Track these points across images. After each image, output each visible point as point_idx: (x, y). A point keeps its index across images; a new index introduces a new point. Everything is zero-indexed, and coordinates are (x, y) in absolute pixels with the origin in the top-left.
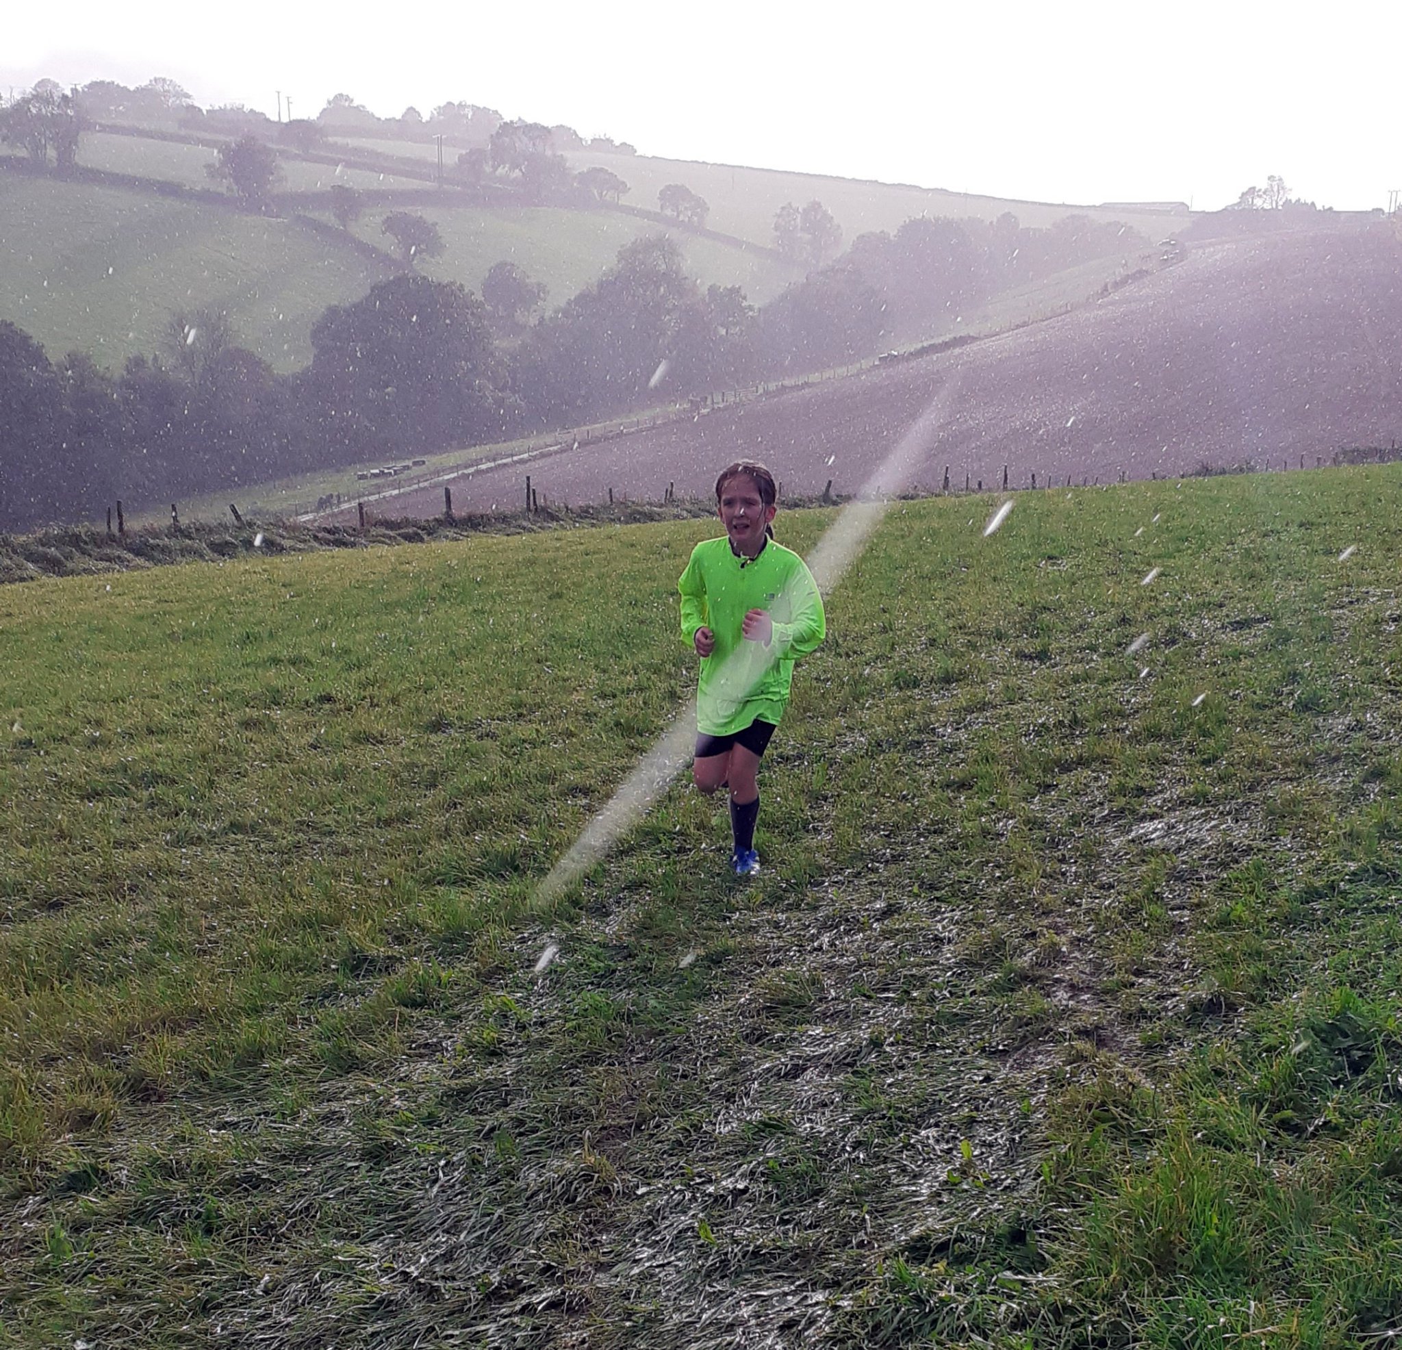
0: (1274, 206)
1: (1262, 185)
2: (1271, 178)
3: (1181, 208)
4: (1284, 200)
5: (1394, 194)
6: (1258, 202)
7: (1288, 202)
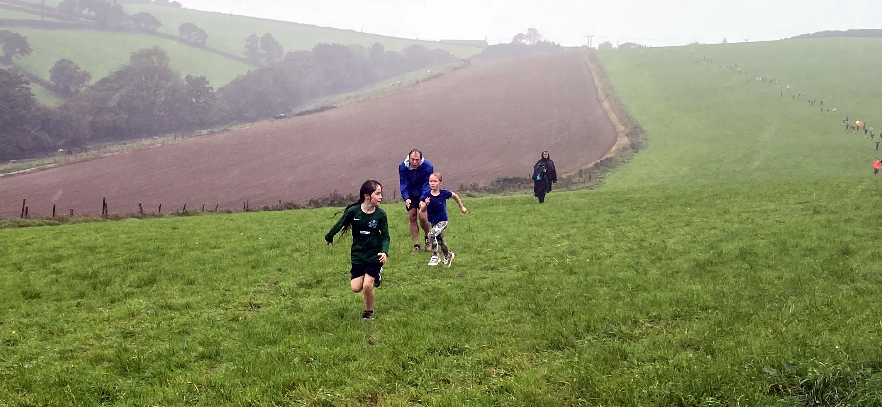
0: (532, 43)
1: (525, 33)
2: (530, 29)
3: (482, 44)
4: (537, 40)
5: (590, 38)
6: (524, 41)
7: (539, 42)
